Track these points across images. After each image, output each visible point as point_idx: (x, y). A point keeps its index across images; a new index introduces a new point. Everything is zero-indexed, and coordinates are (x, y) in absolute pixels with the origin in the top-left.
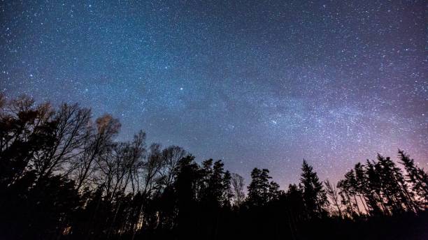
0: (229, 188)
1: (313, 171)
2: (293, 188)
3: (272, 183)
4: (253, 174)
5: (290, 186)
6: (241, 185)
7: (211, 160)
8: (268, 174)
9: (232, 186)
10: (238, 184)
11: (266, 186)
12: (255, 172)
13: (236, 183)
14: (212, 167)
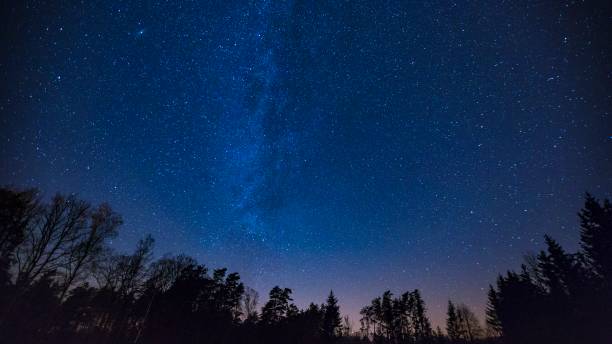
0: (238, 305)
1: (337, 305)
2: (314, 307)
3: (291, 306)
4: (272, 293)
5: (312, 305)
6: (255, 303)
7: (225, 270)
8: (289, 295)
9: (243, 303)
10: (251, 301)
11: (284, 308)
12: (276, 290)
13: (248, 300)
14: (225, 278)
